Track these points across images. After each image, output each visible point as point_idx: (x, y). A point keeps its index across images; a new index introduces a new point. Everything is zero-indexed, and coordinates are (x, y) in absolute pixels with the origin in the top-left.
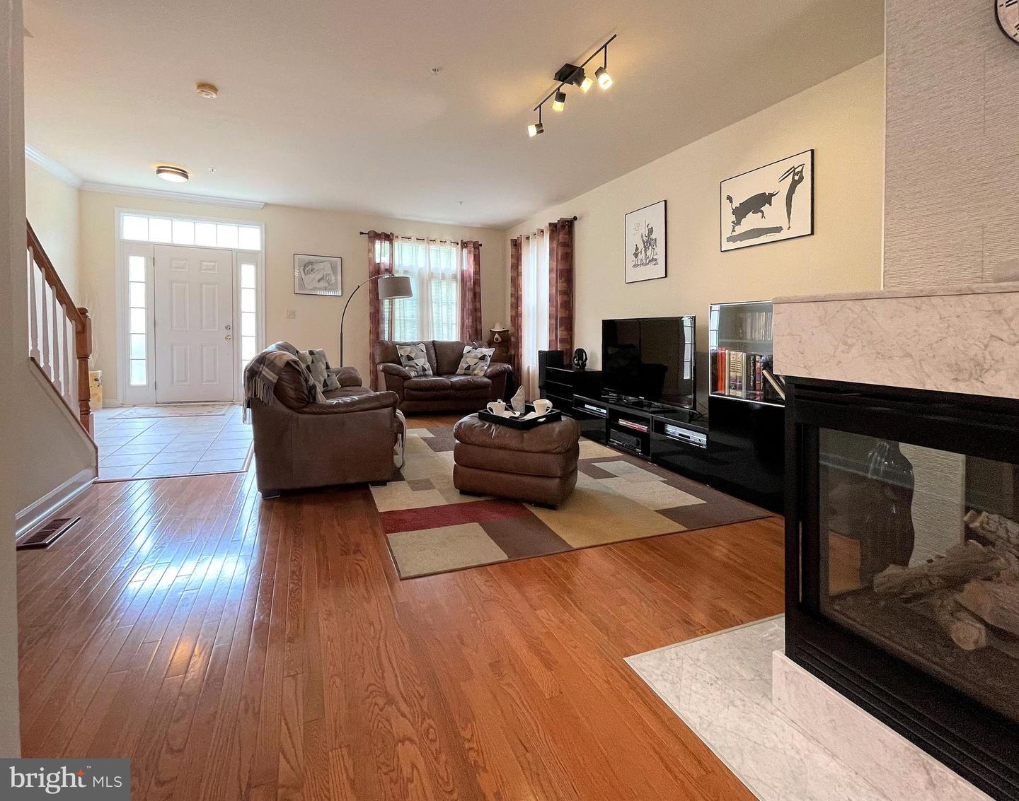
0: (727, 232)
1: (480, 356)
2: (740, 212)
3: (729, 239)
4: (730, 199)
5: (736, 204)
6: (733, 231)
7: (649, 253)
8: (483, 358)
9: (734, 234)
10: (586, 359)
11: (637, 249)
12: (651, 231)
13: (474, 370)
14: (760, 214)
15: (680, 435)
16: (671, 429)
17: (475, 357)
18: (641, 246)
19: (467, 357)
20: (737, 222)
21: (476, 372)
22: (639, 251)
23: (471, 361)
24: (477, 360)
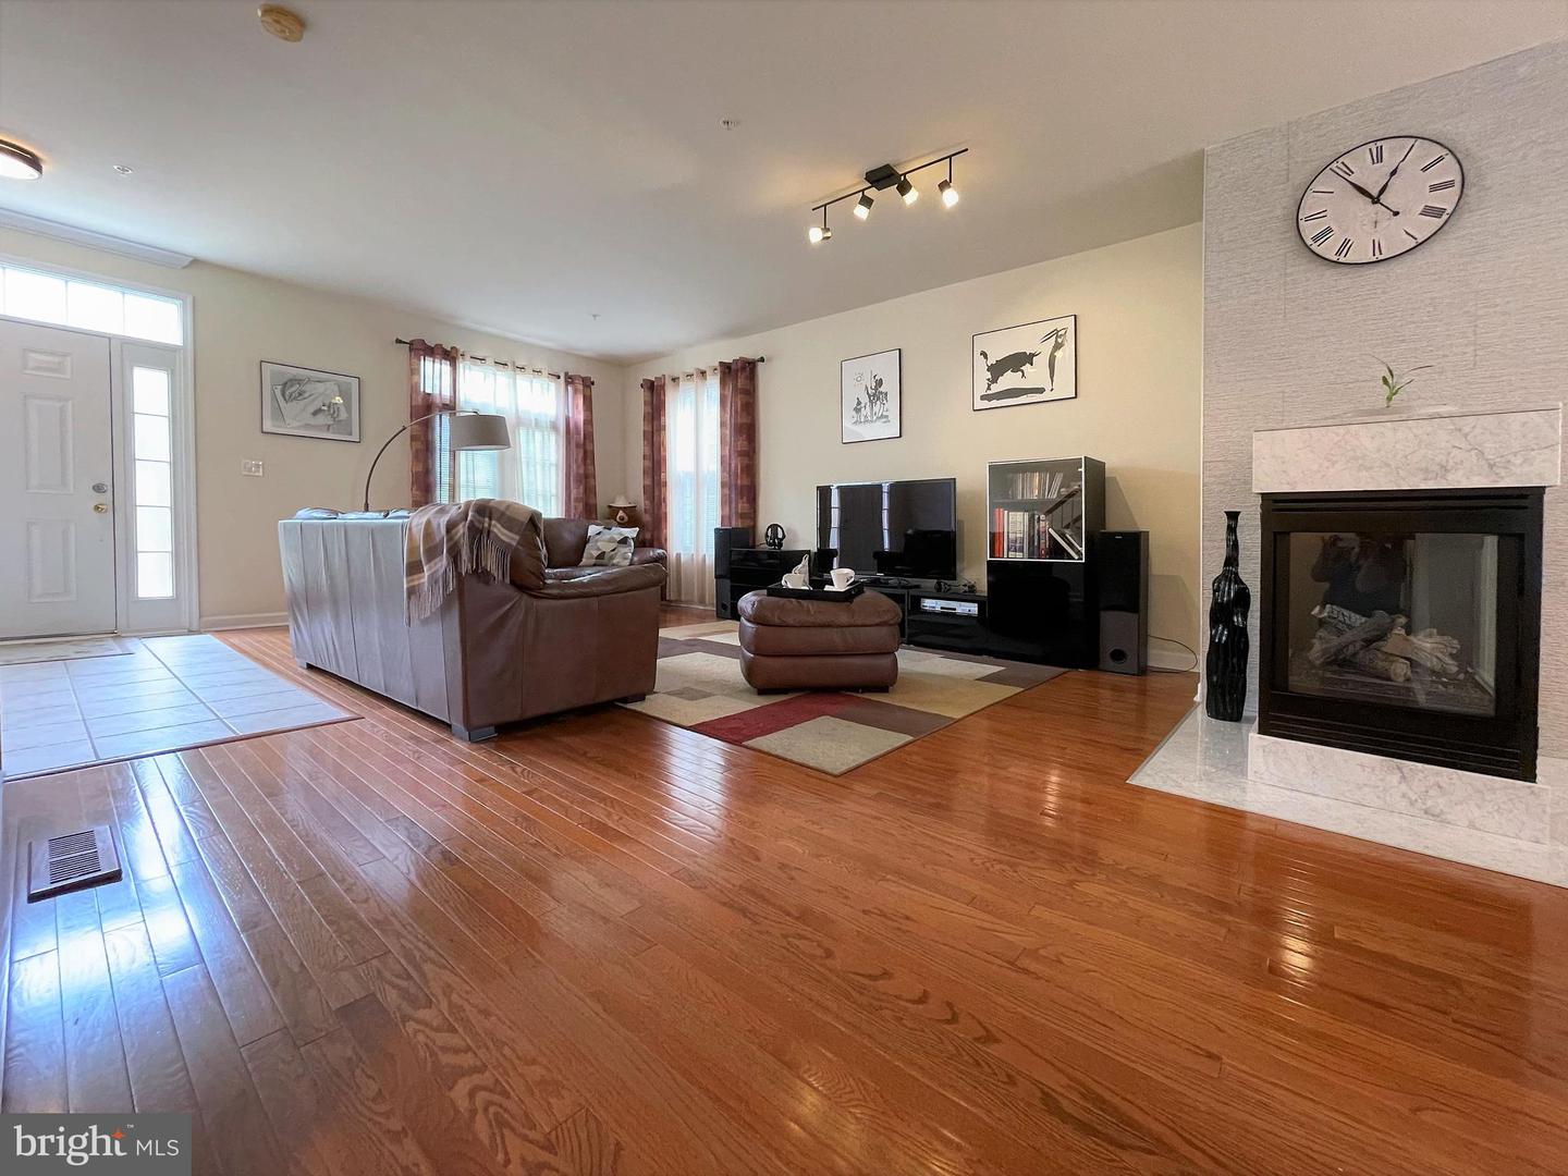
0: (981, 389)
1: (619, 538)
2: (997, 370)
3: (983, 398)
4: (984, 354)
5: (992, 361)
6: (989, 388)
7: (876, 409)
8: (624, 541)
9: (989, 392)
10: (784, 536)
11: (859, 403)
12: (880, 383)
13: (612, 558)
14: (1020, 373)
15: (942, 608)
16: (928, 604)
17: (611, 540)
18: (865, 400)
19: (597, 541)
20: (994, 380)
21: (615, 561)
22: (863, 405)
23: (607, 548)
24: (614, 545)
